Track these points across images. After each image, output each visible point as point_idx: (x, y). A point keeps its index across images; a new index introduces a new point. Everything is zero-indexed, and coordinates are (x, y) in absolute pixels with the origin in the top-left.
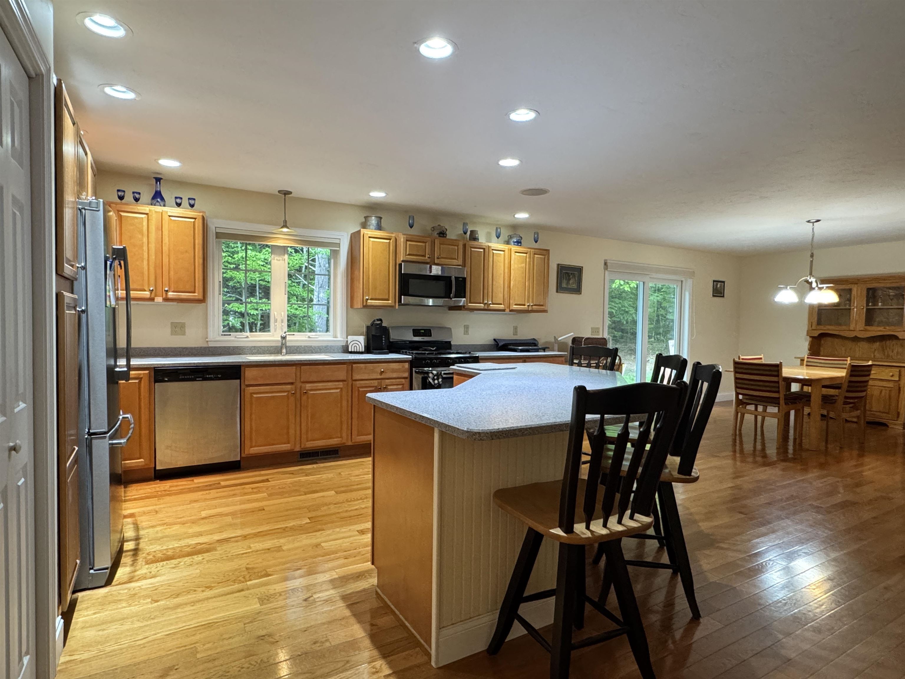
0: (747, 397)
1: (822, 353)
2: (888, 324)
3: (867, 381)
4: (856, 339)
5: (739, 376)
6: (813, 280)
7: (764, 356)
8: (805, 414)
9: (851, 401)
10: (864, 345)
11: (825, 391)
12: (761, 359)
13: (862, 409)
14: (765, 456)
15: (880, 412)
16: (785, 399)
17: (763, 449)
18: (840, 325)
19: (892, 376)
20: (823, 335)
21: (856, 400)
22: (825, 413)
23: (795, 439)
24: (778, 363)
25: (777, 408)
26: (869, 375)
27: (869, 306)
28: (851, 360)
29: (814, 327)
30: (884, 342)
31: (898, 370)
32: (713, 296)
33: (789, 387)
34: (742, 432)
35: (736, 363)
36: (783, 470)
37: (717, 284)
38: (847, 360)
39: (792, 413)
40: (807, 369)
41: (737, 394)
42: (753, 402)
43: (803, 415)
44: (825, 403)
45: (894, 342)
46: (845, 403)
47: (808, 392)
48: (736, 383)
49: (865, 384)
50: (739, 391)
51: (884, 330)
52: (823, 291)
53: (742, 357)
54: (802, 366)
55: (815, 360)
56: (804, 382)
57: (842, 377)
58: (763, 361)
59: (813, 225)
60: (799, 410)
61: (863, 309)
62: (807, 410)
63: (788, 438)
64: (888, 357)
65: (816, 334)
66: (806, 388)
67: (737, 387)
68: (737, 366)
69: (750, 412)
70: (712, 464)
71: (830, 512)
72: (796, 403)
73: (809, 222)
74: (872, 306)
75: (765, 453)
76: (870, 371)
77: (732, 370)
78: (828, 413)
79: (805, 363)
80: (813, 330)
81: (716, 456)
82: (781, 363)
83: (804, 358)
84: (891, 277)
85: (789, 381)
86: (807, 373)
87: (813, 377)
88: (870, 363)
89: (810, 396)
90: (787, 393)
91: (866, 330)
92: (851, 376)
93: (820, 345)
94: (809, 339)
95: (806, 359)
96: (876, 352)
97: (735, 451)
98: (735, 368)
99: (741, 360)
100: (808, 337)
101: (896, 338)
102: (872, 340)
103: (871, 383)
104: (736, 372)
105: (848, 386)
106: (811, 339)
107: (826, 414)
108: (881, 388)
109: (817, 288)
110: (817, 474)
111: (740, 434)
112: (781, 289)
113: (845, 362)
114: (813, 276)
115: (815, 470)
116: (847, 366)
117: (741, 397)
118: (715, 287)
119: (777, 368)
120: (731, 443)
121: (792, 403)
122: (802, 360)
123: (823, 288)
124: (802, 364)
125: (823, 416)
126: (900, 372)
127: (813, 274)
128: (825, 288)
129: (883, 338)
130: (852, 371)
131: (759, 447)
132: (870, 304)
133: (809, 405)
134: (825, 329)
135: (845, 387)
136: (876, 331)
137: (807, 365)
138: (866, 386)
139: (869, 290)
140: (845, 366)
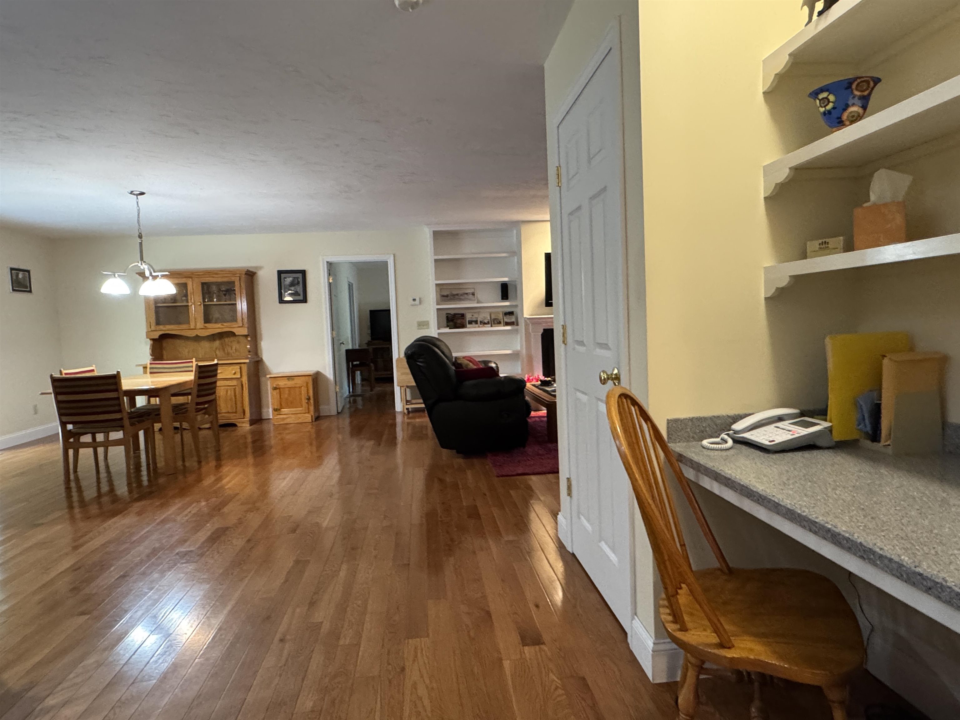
0: (80, 426)
1: (165, 357)
2: (224, 321)
3: (215, 382)
4: (197, 339)
5: (60, 398)
6: (144, 267)
7: (96, 367)
8: (155, 430)
9: (202, 407)
10: (206, 345)
11: (176, 400)
12: (93, 371)
13: (214, 413)
14: (115, 499)
15: (228, 412)
16: (130, 418)
17: (112, 490)
18: (180, 323)
19: (235, 374)
20: (164, 337)
21: (206, 406)
22: (177, 424)
23: (148, 465)
24: (115, 373)
25: (121, 432)
26: (216, 375)
27: (205, 302)
28: (196, 361)
29: (153, 328)
30: (223, 340)
31: (238, 367)
32: (13, 290)
33: (133, 402)
34: (80, 474)
35: (54, 380)
36: (139, 514)
37: (17, 275)
38: (192, 362)
39: (141, 434)
40: (151, 377)
41: (63, 424)
42: (88, 430)
43: (154, 432)
44: (176, 414)
45: (232, 339)
46: (198, 410)
47: (156, 405)
48: (59, 408)
49: (213, 386)
50: (65, 419)
51: (222, 326)
52: (158, 280)
53: (64, 372)
54: (145, 375)
55: (159, 366)
56: (150, 393)
57: (191, 381)
58: (96, 374)
59: (137, 198)
60: (148, 428)
61: (200, 305)
62: (157, 426)
63: (141, 466)
64: (228, 355)
65: (156, 335)
66: (153, 400)
67: (60, 415)
68: (56, 384)
69: (86, 445)
70: (33, 541)
71: (202, 555)
72: (144, 421)
73: (131, 193)
74: (208, 301)
75: (116, 495)
76: (217, 370)
77: (51, 390)
78: (181, 425)
79: (148, 370)
80: (152, 331)
81: (39, 525)
82: (118, 372)
83: (147, 364)
84: (222, 271)
85: (132, 394)
86: (152, 382)
87: (159, 386)
88: (216, 362)
89: (159, 409)
90: (133, 410)
91: (206, 328)
92: (200, 378)
93: (161, 348)
94: (149, 342)
95: (149, 366)
96: (217, 350)
97: (71, 507)
98: (54, 387)
99: (64, 376)
100: (148, 340)
101: (233, 334)
102: (213, 338)
103: (218, 383)
104: (56, 394)
105: (198, 391)
106: (152, 342)
107: (179, 426)
108: (226, 388)
109: (151, 278)
110: (179, 505)
111: (77, 480)
112: (108, 276)
113: (190, 364)
114: (144, 262)
115: (177, 501)
116: (194, 369)
117: (70, 427)
118: (14, 277)
119: (115, 379)
120: (64, 495)
121: (139, 422)
122: (145, 368)
123: (158, 276)
124: (145, 372)
125: (176, 428)
126: (241, 368)
127: (144, 260)
128: (160, 276)
129: (221, 336)
130: (200, 373)
131: (105, 488)
132: (206, 300)
133: (159, 421)
134: (164, 329)
135: (195, 392)
136: (216, 328)
137: (151, 373)
138: (215, 388)
139: (203, 284)
140: (191, 369)
